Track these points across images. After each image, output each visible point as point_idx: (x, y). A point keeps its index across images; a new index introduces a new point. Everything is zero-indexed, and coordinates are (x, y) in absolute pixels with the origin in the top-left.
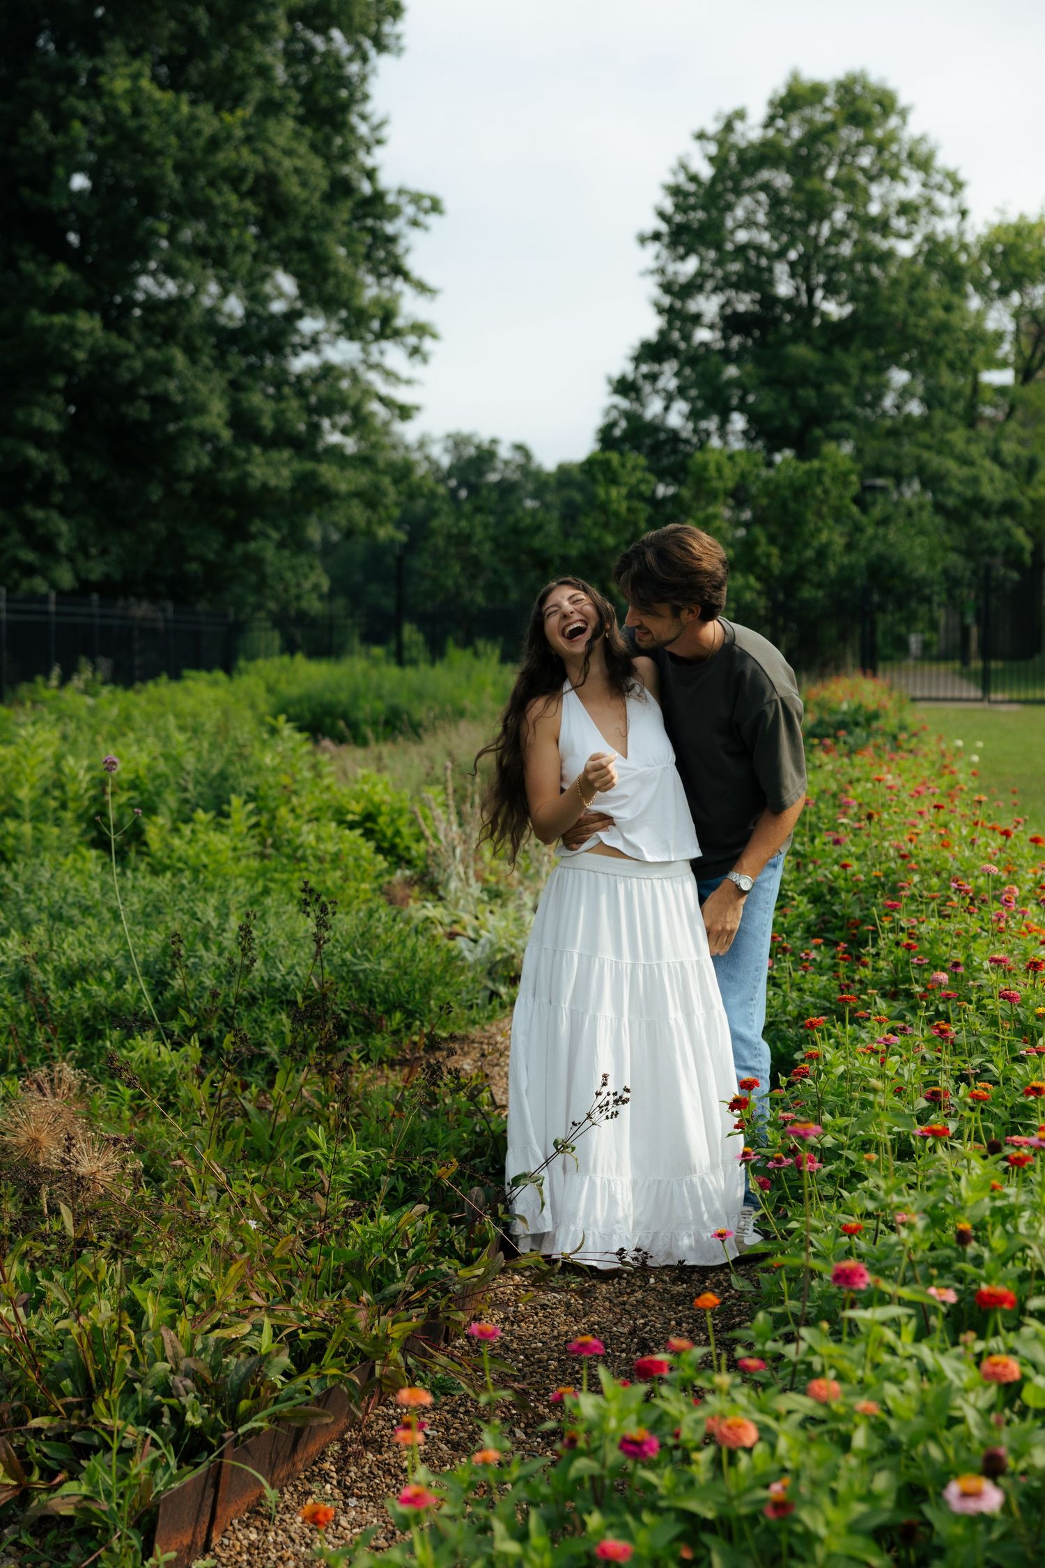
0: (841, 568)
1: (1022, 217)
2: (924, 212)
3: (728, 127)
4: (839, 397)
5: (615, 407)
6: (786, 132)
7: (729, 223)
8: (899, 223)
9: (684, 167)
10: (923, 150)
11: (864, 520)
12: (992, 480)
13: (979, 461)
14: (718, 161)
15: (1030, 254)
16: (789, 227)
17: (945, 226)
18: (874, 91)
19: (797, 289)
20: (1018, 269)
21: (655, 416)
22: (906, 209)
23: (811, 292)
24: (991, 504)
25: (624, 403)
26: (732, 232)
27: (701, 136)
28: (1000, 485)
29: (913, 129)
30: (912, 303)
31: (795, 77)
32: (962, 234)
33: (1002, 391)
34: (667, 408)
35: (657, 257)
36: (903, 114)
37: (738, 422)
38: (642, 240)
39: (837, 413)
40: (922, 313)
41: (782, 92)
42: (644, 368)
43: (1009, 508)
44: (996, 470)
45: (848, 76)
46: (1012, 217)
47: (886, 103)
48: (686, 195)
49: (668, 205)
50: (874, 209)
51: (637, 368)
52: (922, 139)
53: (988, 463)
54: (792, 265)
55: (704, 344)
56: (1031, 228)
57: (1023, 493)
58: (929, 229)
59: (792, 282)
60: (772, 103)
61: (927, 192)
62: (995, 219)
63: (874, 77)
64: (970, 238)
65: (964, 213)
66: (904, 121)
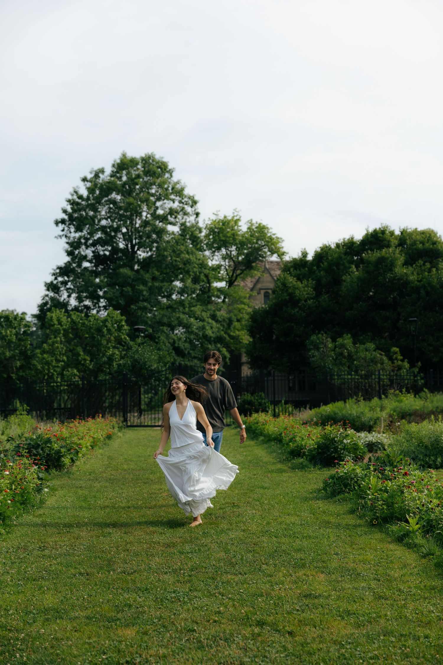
0: (119, 365)
1: (225, 217)
2: (181, 213)
3: (97, 176)
4: (142, 291)
5: (47, 296)
6: (120, 178)
7: (99, 217)
8: (171, 219)
9: (76, 192)
10: (178, 187)
11: (132, 343)
12: (212, 328)
13: (207, 319)
14: (91, 190)
15: (228, 232)
16: (123, 219)
17: (190, 220)
18: (157, 163)
19: (127, 245)
20: (223, 239)
21: (64, 299)
22: (172, 212)
23: (133, 247)
24: (211, 337)
25: (51, 294)
26: (99, 221)
27: (84, 180)
28: (215, 330)
29: (175, 179)
30: (174, 251)
31: (124, 155)
32: (198, 222)
33: (220, 290)
34: (69, 296)
35: (63, 230)
36: (171, 172)
37: (103, 303)
38: (57, 223)
39: (141, 298)
40: (178, 256)
41: (119, 161)
42: (60, 279)
43: (219, 340)
44: (214, 323)
45: (146, 155)
46: (221, 217)
47: (163, 167)
48: (78, 204)
49: (69, 208)
50: (160, 212)
51: (56, 279)
52: (178, 183)
53: (210, 321)
54: (123, 234)
55: (86, 268)
56: (229, 222)
57: (225, 333)
58: (184, 220)
59: (124, 242)
60: (113, 166)
61: (181, 205)
62: (214, 218)
63: (157, 157)
64: (201, 225)
65: (197, 214)
66: (171, 176)
